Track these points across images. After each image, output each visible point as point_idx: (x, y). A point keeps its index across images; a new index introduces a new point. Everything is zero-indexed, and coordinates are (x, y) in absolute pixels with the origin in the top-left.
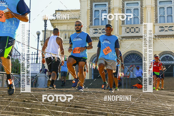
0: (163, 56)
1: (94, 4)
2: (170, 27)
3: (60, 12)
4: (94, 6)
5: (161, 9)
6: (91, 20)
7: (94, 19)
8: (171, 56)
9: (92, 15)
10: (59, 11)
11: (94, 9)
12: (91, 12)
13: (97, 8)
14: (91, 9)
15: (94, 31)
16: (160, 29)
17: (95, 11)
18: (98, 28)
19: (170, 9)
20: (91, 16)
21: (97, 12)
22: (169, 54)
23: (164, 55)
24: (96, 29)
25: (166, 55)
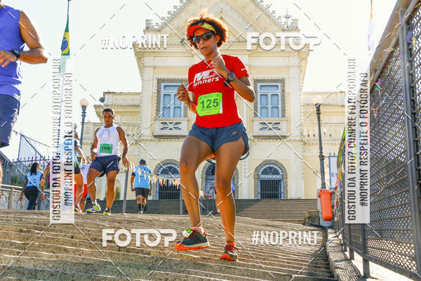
0: (264, 167)
1: (163, 85)
2: (275, 123)
3: (111, 95)
4: (162, 87)
5: (263, 97)
6: (158, 110)
7: (162, 106)
8: (276, 167)
9: (160, 101)
10: (109, 93)
11: (163, 92)
12: (159, 97)
13: (167, 92)
14: (159, 92)
15: (162, 126)
16: (261, 126)
17: (165, 95)
18: (167, 122)
19: (276, 97)
20: (157, 103)
21: (167, 97)
22: (273, 164)
23: (267, 166)
24: (166, 123)
25: (269, 166)
